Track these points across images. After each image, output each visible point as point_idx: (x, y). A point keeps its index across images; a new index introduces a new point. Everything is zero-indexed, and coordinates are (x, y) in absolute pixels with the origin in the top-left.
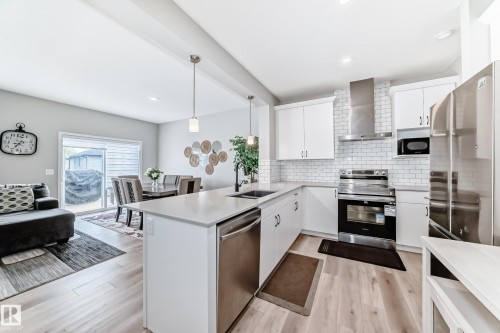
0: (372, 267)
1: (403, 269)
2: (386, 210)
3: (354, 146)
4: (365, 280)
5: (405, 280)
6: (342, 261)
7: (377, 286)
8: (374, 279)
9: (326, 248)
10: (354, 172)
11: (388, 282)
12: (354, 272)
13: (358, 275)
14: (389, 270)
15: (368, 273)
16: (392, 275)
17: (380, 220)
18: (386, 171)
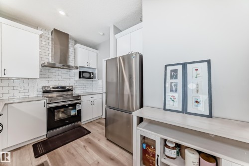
0: (78, 140)
1: (89, 132)
2: (77, 107)
3: (54, 71)
4: (81, 151)
5: (94, 137)
6: (60, 150)
7: (88, 149)
8: (84, 146)
9: (41, 150)
10: (53, 88)
11: (90, 142)
12: (73, 151)
13: (76, 151)
14: (85, 137)
15: (79, 145)
16: (88, 138)
17: (73, 113)
18: (72, 86)
